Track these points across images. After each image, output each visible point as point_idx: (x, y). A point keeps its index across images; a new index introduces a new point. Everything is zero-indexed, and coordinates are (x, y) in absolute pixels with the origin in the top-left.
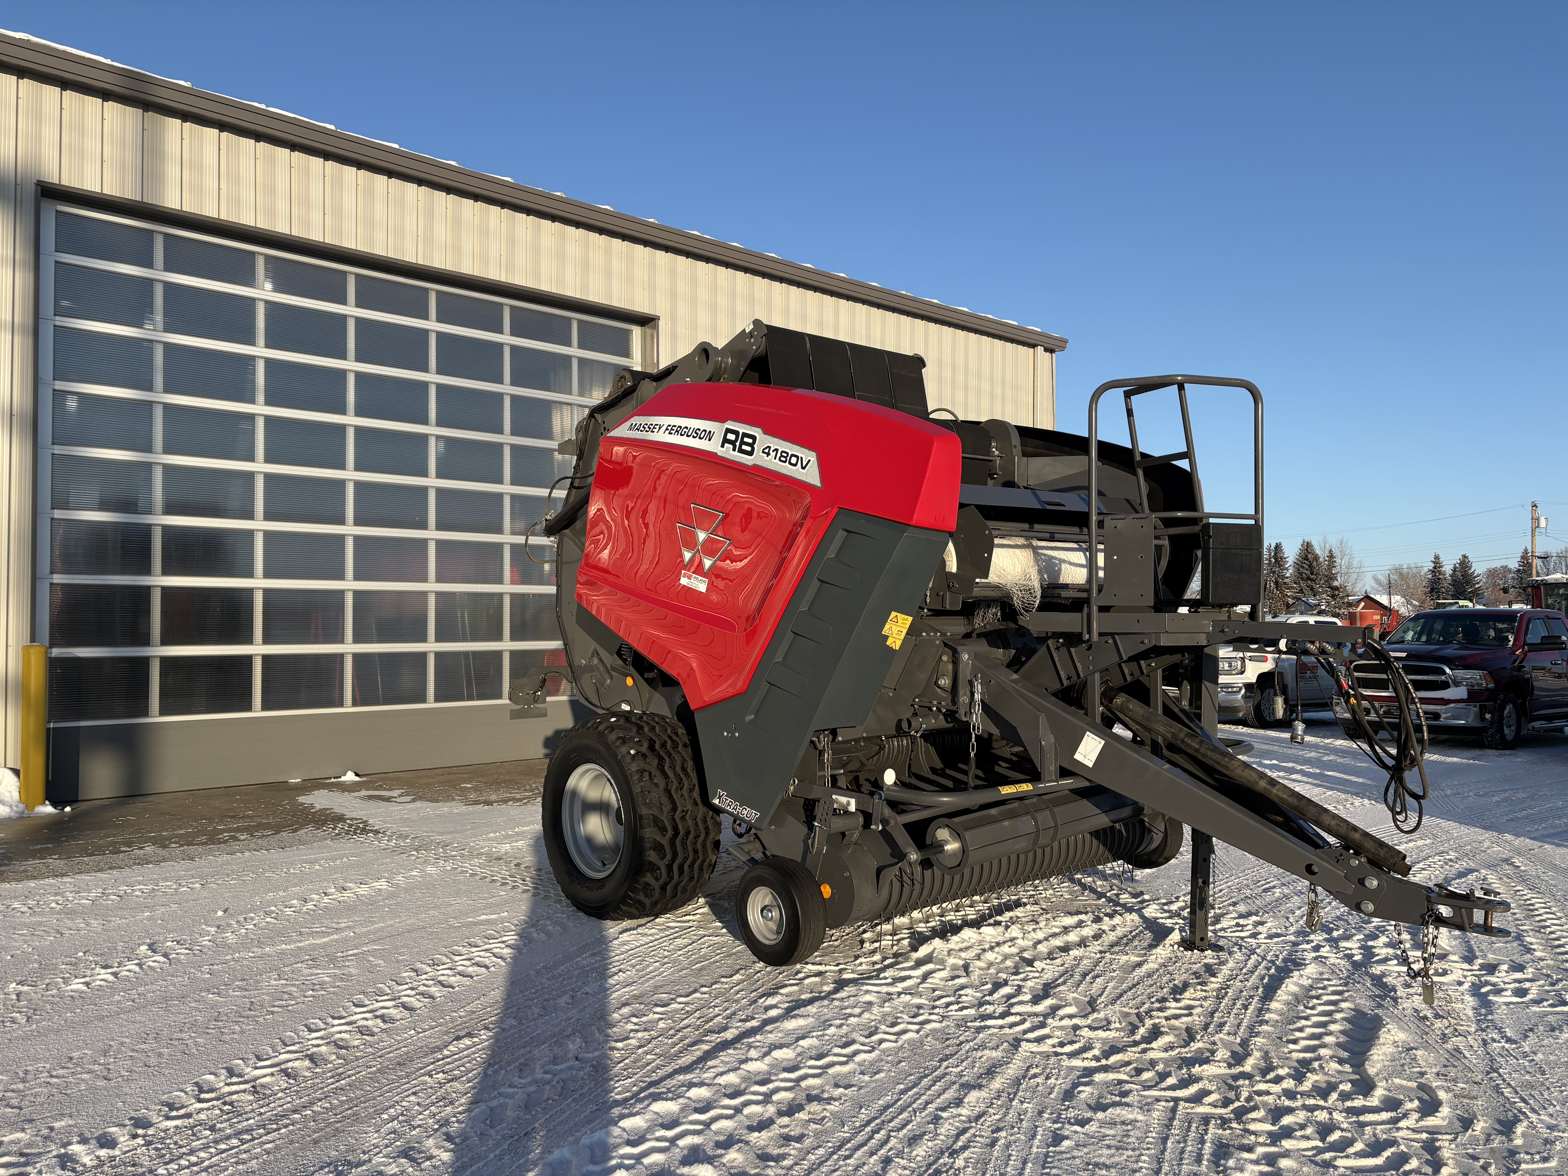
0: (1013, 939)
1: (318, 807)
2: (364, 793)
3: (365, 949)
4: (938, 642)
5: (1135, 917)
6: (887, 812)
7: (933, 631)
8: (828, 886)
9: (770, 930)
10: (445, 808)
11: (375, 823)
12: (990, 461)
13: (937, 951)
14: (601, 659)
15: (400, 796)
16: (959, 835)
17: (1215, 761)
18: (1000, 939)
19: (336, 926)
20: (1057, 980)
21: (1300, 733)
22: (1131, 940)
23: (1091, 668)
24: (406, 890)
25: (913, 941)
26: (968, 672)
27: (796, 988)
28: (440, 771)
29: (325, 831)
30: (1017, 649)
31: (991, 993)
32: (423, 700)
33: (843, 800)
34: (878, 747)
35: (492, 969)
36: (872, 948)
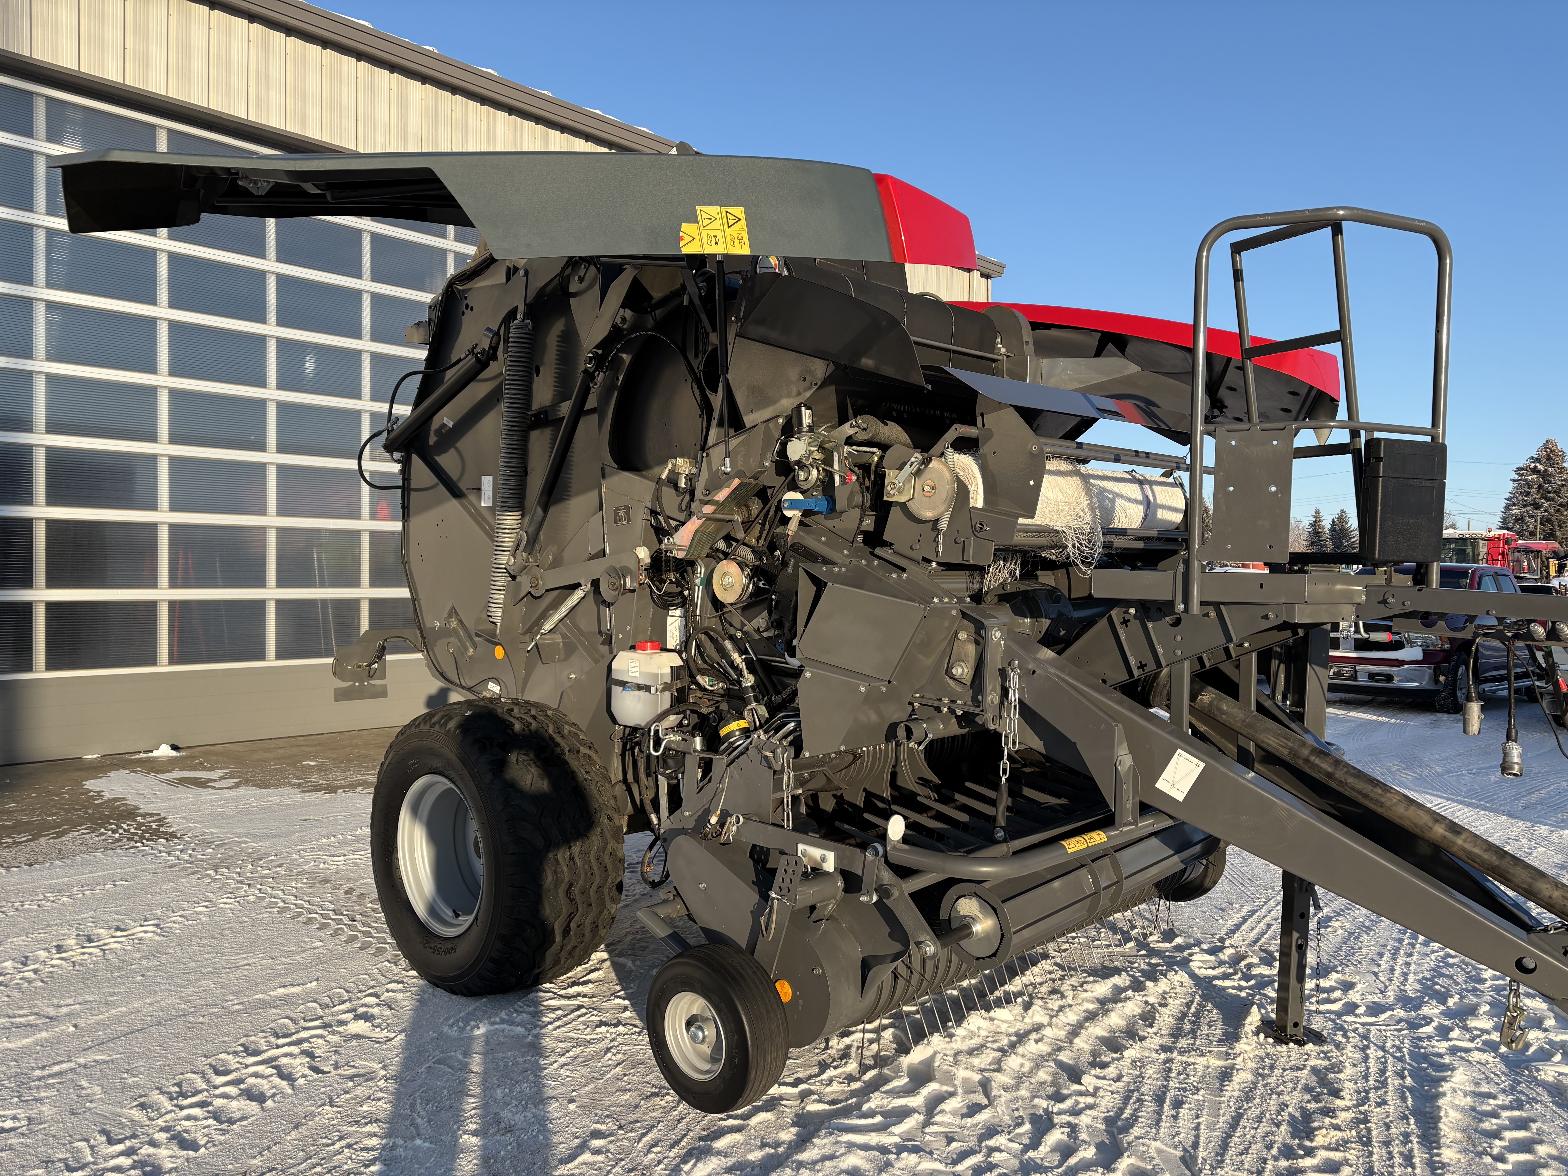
0: (1038, 1028)
1: (107, 795)
2: (177, 774)
3: (82, 1061)
4: (954, 612)
5: (1182, 976)
6: (887, 876)
7: (947, 596)
8: (787, 985)
9: (700, 1055)
10: (275, 796)
11: (175, 822)
12: (995, 361)
13: (939, 1056)
14: (460, 621)
15: (222, 778)
16: (995, 910)
17: (1360, 793)
18: (1020, 1027)
19: (51, 1012)
20: (1121, 1110)
21: (1516, 760)
22: (1196, 1023)
23: (1179, 653)
24: (180, 942)
25: (899, 1033)
26: (999, 658)
27: (737, 1137)
28: (281, 743)
29: (102, 834)
30: (1052, 619)
31: (1035, 1144)
32: (262, 656)
33: (816, 853)
34: (851, 757)
35: (269, 1103)
36: (841, 1046)
